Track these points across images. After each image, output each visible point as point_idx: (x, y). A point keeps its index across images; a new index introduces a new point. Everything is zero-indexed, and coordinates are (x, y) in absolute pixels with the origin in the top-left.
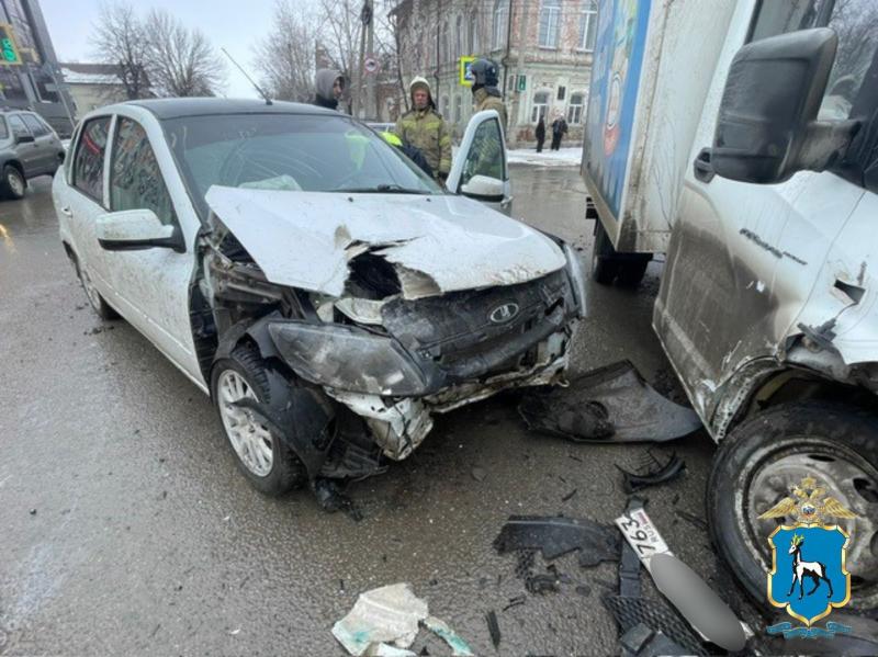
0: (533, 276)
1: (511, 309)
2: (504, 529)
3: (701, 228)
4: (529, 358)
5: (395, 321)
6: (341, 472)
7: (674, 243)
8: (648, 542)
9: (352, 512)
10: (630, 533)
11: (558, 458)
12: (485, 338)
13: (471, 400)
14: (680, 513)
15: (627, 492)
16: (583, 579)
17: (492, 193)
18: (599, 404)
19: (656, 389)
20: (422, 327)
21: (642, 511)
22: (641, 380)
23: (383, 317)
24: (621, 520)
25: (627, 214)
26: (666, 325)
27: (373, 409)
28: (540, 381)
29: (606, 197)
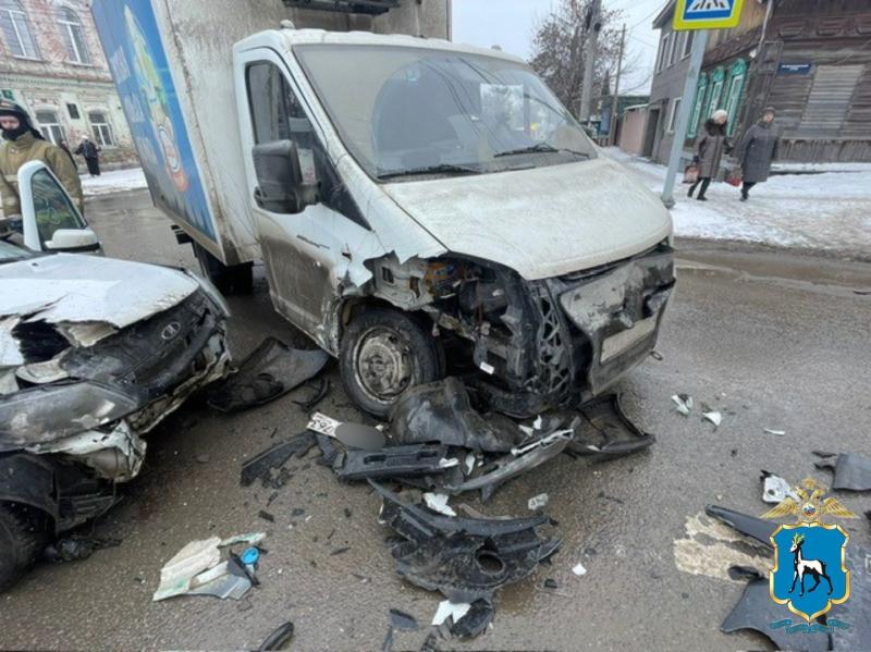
0: (180, 299)
1: (175, 327)
2: (242, 473)
3: (277, 237)
4: (200, 363)
5: (82, 368)
6: (80, 520)
7: (264, 249)
8: (328, 425)
9: (106, 545)
10: (317, 428)
11: (256, 419)
12: (166, 354)
13: (167, 413)
14: (338, 406)
15: (306, 412)
16: (303, 462)
17: (85, 244)
18: (264, 374)
19: (296, 348)
20: (111, 364)
21: (318, 414)
22: (284, 347)
23: (66, 370)
24: (309, 425)
25: (223, 237)
26: (284, 306)
27: (95, 441)
28: (215, 376)
29: (198, 227)
